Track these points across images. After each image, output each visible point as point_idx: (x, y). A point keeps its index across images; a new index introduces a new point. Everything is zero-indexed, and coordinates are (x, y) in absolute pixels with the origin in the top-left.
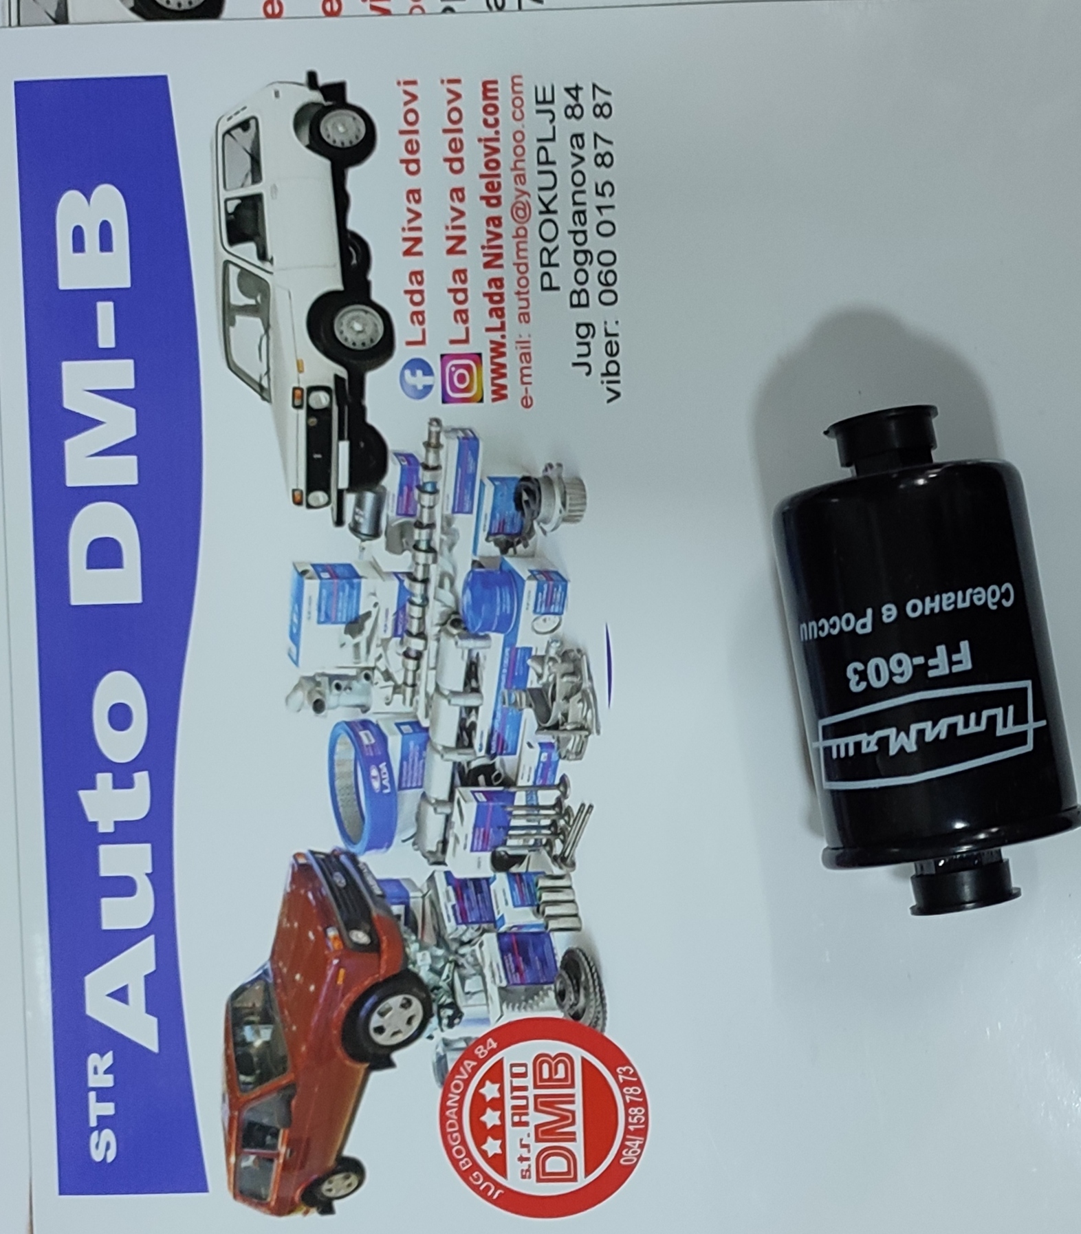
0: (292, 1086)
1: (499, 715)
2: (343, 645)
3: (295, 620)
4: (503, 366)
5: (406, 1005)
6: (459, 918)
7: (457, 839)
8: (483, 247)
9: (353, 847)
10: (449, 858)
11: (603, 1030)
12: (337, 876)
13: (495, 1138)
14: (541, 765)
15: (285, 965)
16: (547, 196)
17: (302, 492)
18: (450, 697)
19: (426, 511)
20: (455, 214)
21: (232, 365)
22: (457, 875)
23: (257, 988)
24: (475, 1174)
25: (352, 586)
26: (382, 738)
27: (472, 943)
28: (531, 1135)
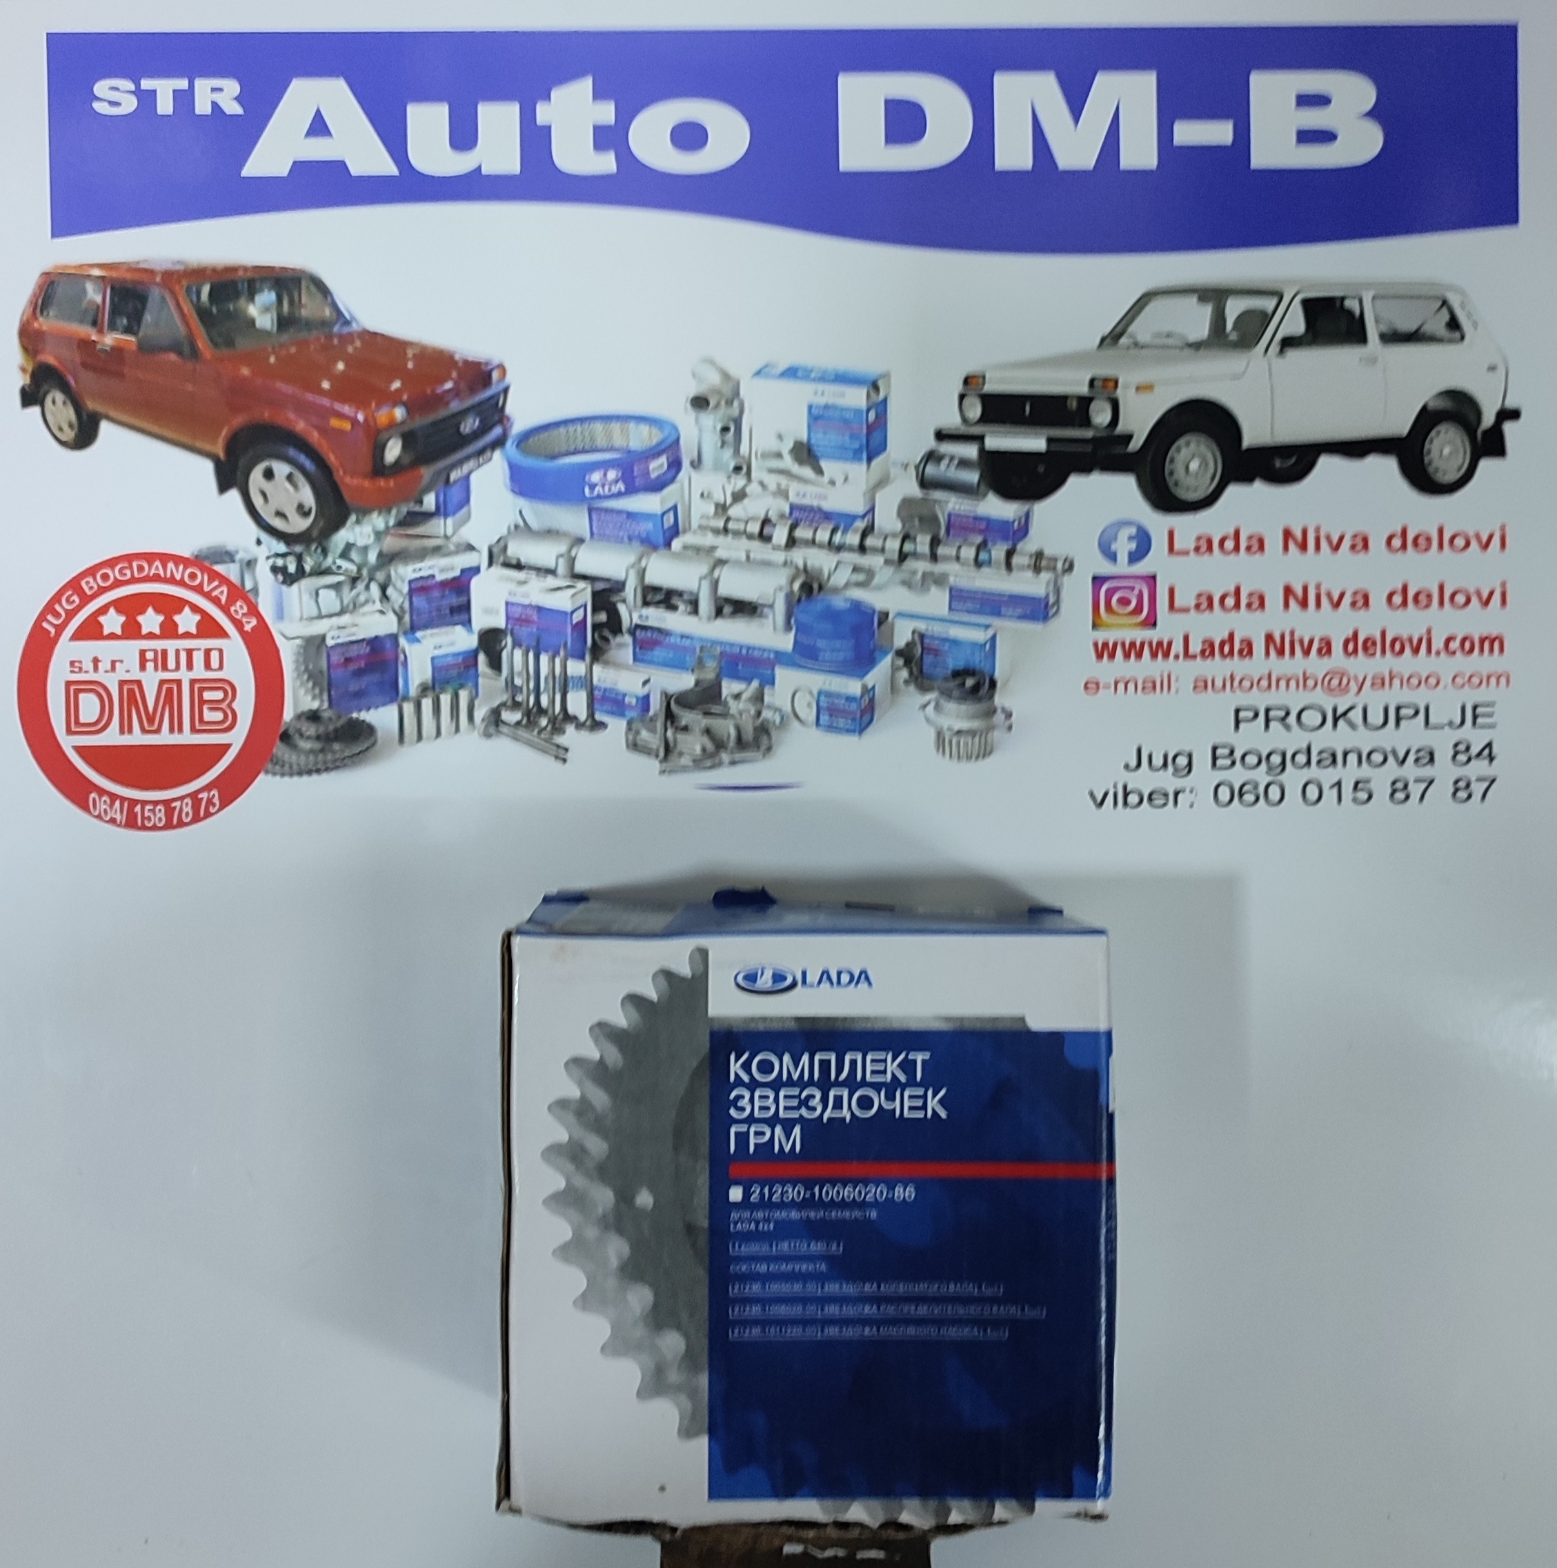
0: (195, 353)
1: (687, 643)
2: (780, 437)
3: (813, 375)
4: (1139, 656)
5: (303, 511)
6: (420, 584)
7: (525, 582)
8: (1292, 633)
9: (513, 443)
10: (497, 571)
11: (267, 772)
12: (474, 421)
13: (124, 626)
14: (621, 697)
15: (356, 348)
16: (1356, 715)
17: (982, 387)
18: (709, 577)
19: (952, 551)
20: (1336, 598)
21: (1148, 298)
22: (475, 583)
23: (327, 312)
24: (76, 598)
25: (858, 451)
26: (657, 486)
27: (385, 600)
28: (128, 674)
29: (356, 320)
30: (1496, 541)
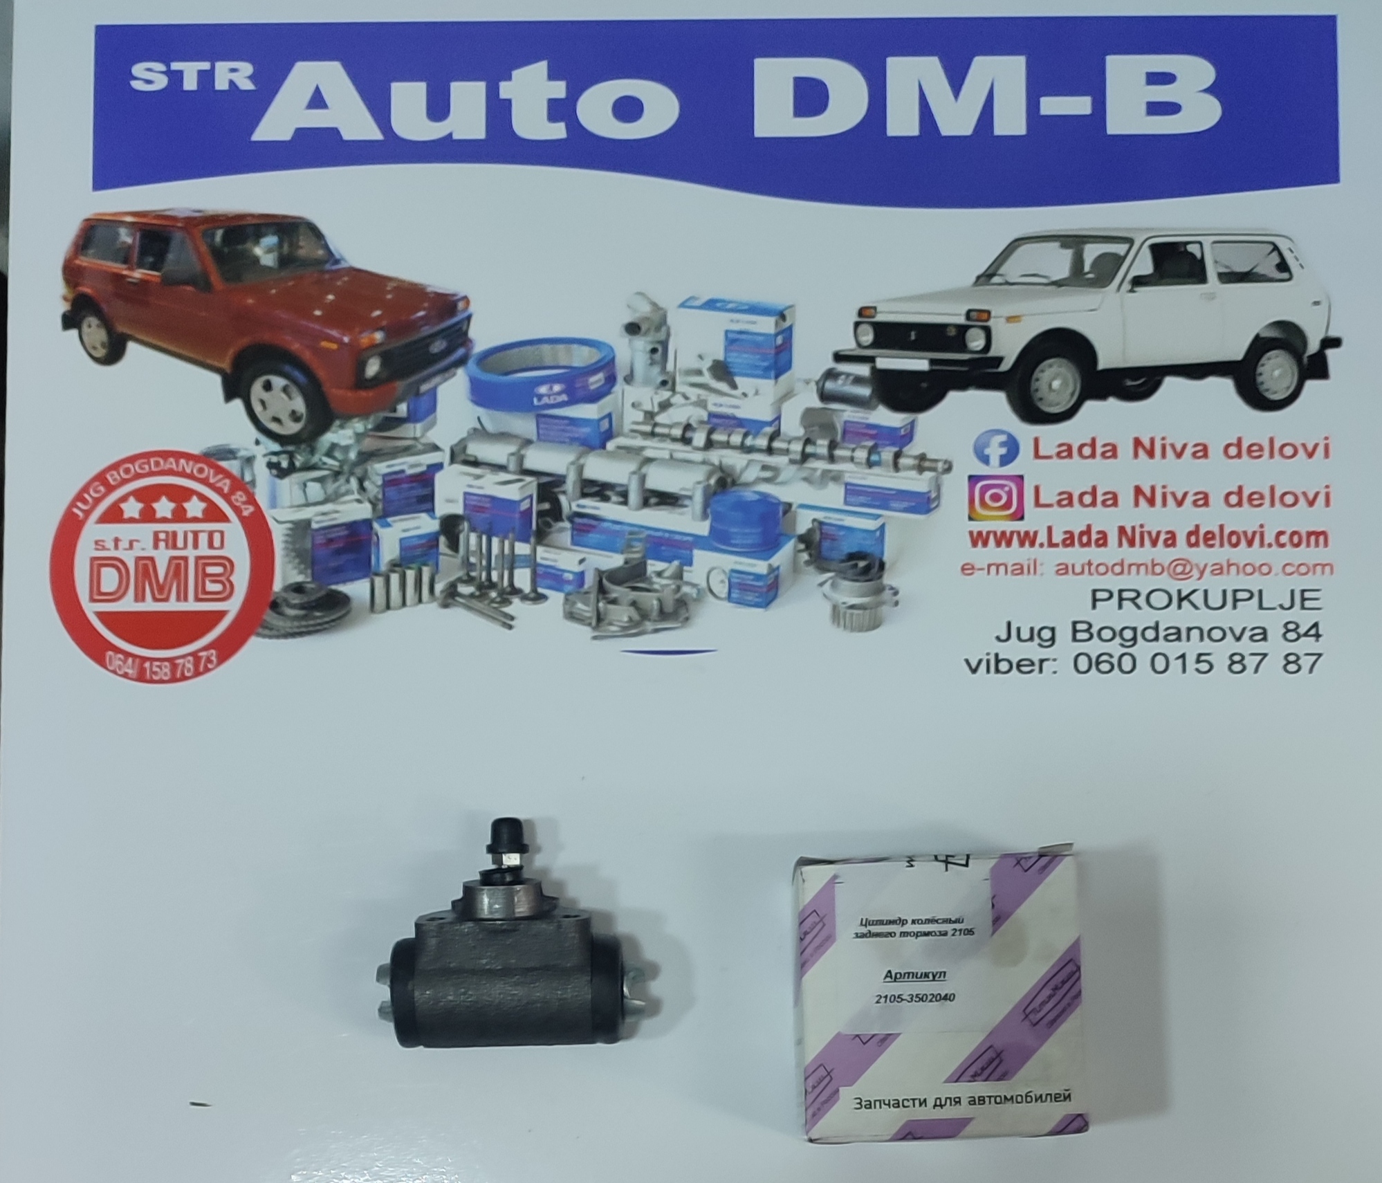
0: (208, 286)
1: (617, 527)
2: (700, 357)
3: (730, 306)
4: (1009, 544)
5: (295, 417)
6: (390, 478)
7: (478, 477)
8: (1142, 526)
9: (474, 362)
10: (458, 467)
11: (259, 635)
12: (442, 343)
13: (142, 512)
14: (560, 573)
15: (345, 282)
16: (1198, 598)
17: (873, 317)
18: (638, 473)
19: (847, 453)
20: (1179, 496)
21: (1017, 243)
22: (439, 478)
23: (321, 252)
24: (102, 489)
25: (767, 369)
26: (594, 397)
27: (362, 492)
28: (143, 552)
29: (343, 259)
30: (1320, 450)
